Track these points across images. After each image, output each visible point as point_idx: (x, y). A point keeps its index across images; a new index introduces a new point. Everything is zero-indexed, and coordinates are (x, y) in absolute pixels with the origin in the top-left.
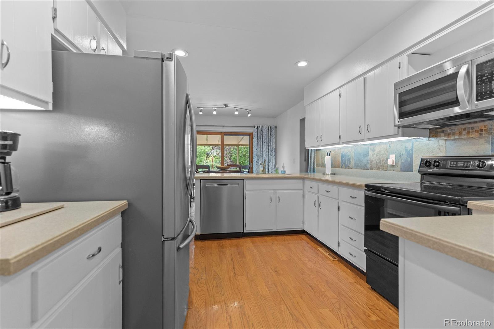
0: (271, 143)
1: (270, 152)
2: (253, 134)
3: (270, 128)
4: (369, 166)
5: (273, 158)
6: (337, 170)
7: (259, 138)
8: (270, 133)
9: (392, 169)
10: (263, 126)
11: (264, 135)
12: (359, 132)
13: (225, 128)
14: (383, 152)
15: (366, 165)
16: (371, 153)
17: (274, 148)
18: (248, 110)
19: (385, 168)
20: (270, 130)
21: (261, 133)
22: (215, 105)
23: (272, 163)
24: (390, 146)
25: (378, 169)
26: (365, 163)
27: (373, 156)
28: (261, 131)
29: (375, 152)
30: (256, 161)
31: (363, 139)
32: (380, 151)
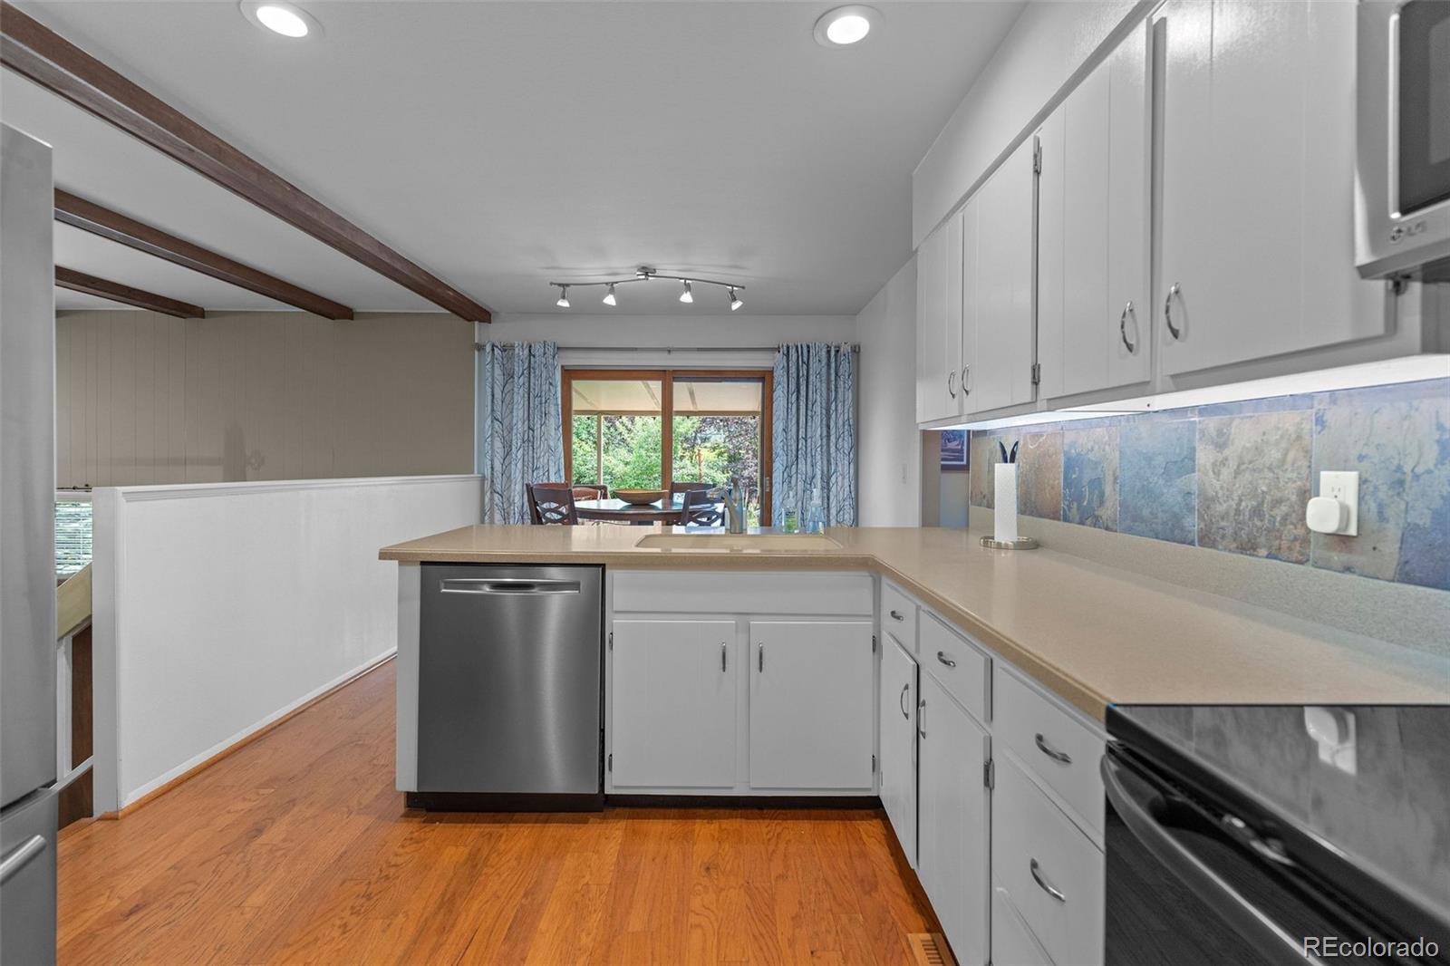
0: (836, 406)
1: (833, 438)
2: (775, 374)
3: (833, 353)
4: (1193, 524)
5: (847, 458)
6: (1048, 528)
7: (793, 387)
8: (833, 371)
9: (1337, 557)
10: (808, 347)
11: (811, 378)
12: (1125, 341)
13: (673, 355)
14: (1274, 455)
15: (1176, 519)
16: (1205, 456)
17: (850, 425)
18: (732, 286)
19: (1290, 549)
20: (833, 360)
21: (803, 371)
22: (610, 271)
23: (840, 478)
24: (1320, 421)
25: (1248, 547)
26: (1176, 509)
27: (1217, 474)
28: (803, 362)
29: (1227, 452)
30: (782, 468)
31: (1148, 379)
32: (1258, 450)
